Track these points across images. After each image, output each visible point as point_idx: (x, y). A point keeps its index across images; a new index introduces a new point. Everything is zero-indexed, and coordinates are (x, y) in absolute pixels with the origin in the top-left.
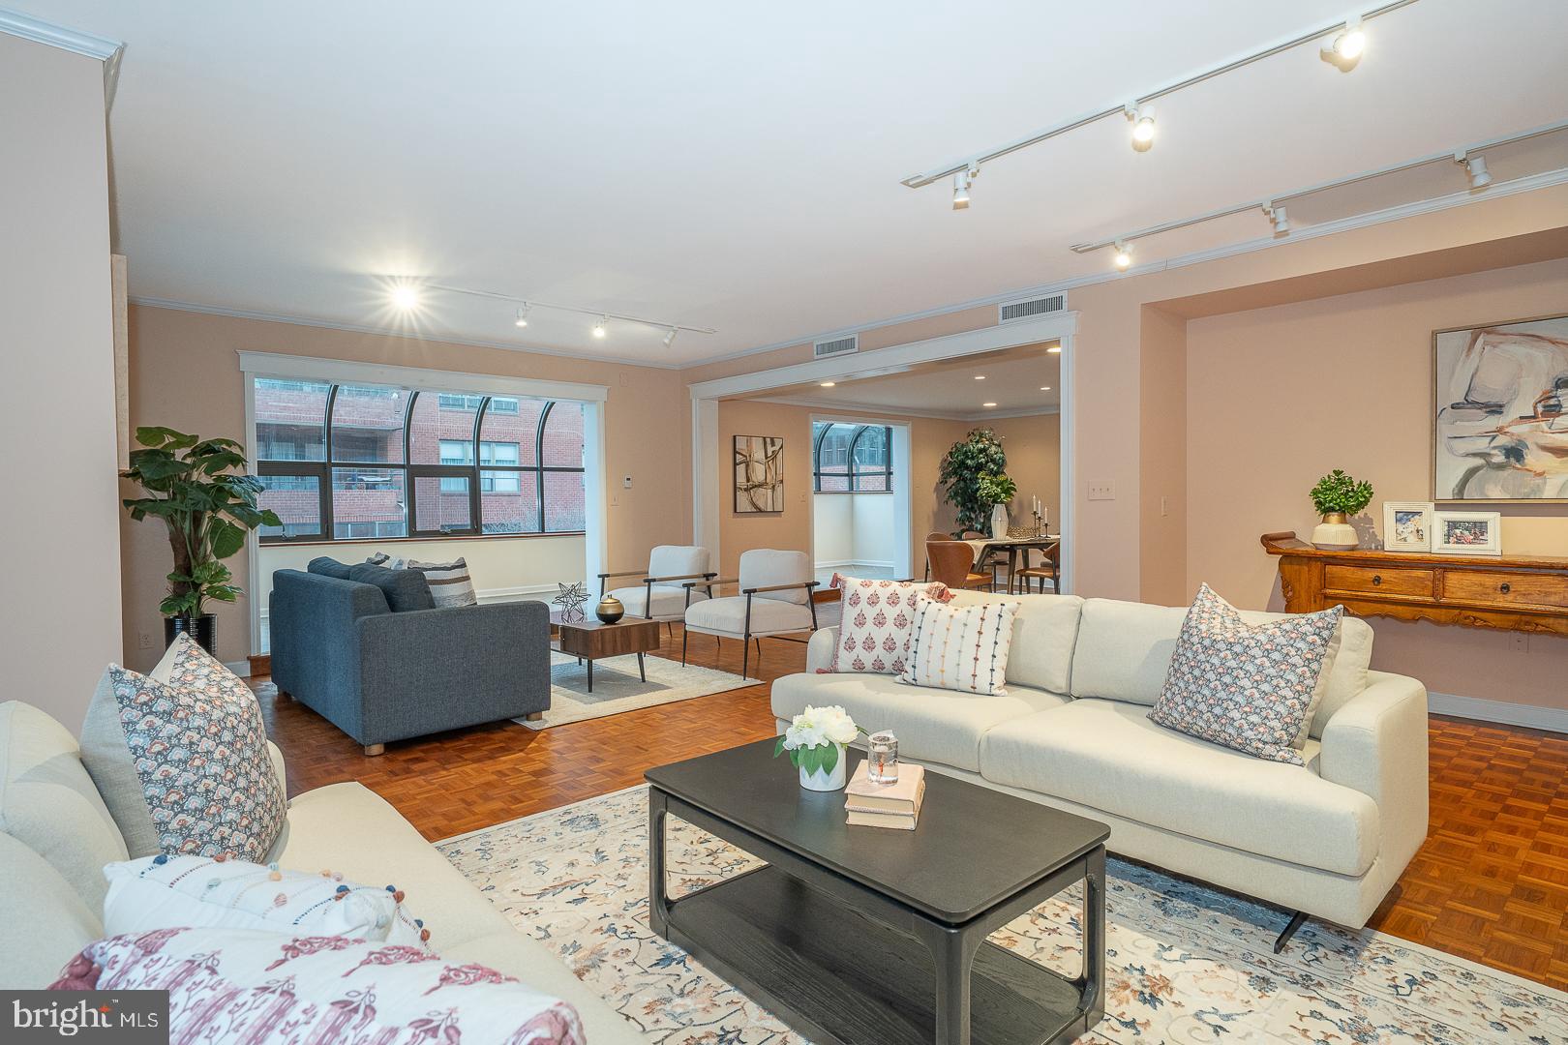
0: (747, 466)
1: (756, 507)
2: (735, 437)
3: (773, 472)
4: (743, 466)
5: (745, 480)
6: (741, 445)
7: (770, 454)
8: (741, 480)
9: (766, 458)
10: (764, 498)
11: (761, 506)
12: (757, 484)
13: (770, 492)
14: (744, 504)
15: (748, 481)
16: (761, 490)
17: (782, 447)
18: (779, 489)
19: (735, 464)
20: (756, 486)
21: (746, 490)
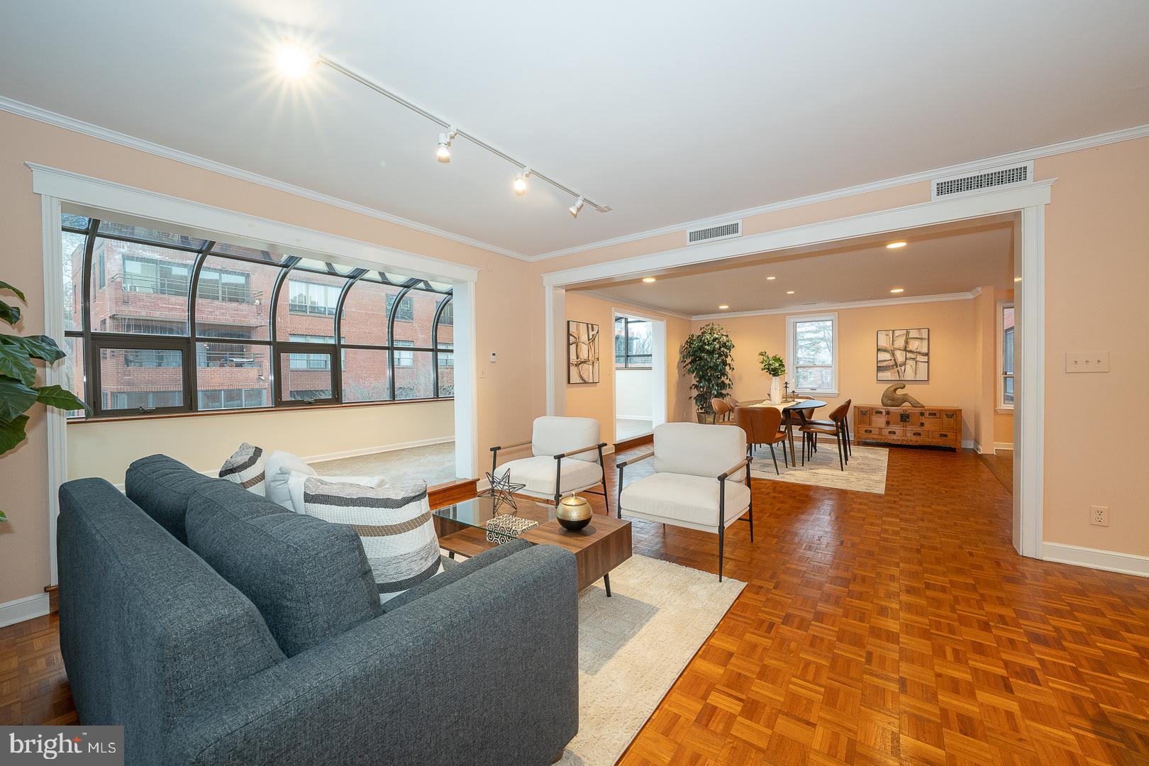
0: (577, 346)
1: (583, 380)
2: (568, 322)
3: (593, 351)
4: (574, 345)
5: (575, 358)
6: (573, 329)
7: (591, 337)
8: (573, 356)
9: (589, 340)
10: (587, 370)
11: (587, 380)
12: (583, 360)
13: (591, 366)
14: (575, 378)
15: (577, 359)
16: (585, 366)
17: (598, 332)
18: (596, 365)
19: (569, 344)
20: (582, 362)
21: (576, 365)
